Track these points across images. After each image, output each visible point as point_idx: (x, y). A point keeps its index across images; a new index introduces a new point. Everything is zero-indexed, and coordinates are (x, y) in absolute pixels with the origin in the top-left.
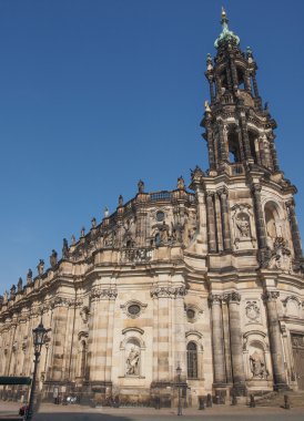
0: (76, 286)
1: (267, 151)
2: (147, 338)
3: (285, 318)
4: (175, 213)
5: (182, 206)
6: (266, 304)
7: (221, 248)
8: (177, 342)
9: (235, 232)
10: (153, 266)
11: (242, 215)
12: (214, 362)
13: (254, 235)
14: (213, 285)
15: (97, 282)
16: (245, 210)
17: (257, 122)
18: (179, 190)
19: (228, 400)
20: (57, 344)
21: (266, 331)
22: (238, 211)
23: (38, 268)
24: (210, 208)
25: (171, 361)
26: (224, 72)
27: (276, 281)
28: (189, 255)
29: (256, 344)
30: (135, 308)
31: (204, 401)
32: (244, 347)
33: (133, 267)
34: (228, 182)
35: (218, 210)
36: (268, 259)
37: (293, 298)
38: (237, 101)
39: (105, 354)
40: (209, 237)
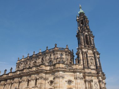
0: (46, 73)
4: (66, 55)
5: (68, 53)
7: (87, 67)
14: (86, 77)
16: (92, 58)
18: (67, 48)
22: (91, 58)
30: (70, 82)
34: (88, 49)
40: (84, 64)
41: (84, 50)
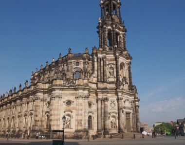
0: (44, 93)
1: (122, 41)
2: (74, 114)
3: (124, 108)
4: (83, 63)
5: (87, 60)
6: (118, 102)
7: (102, 80)
8: (85, 116)
9: (108, 74)
10: (77, 87)
11: (111, 68)
12: (98, 123)
13: (115, 75)
14: (99, 94)
15: (54, 92)
16: (113, 66)
17: (119, 29)
18: (86, 53)
19: (102, 136)
20: (36, 116)
21: (117, 112)
22: (110, 66)
23: (25, 84)
24: (99, 64)
25: (83, 123)
26: (107, 5)
27: (122, 94)
28: (90, 82)
29: (113, 117)
30: (69, 103)
31: (94, 137)
32: (109, 118)
33: (69, 87)
34: (107, 54)
35: (102, 65)
36: (120, 85)
37: (128, 100)
38: (112, 20)
39: (57, 120)
40: (98, 75)
41: (100, 56)
